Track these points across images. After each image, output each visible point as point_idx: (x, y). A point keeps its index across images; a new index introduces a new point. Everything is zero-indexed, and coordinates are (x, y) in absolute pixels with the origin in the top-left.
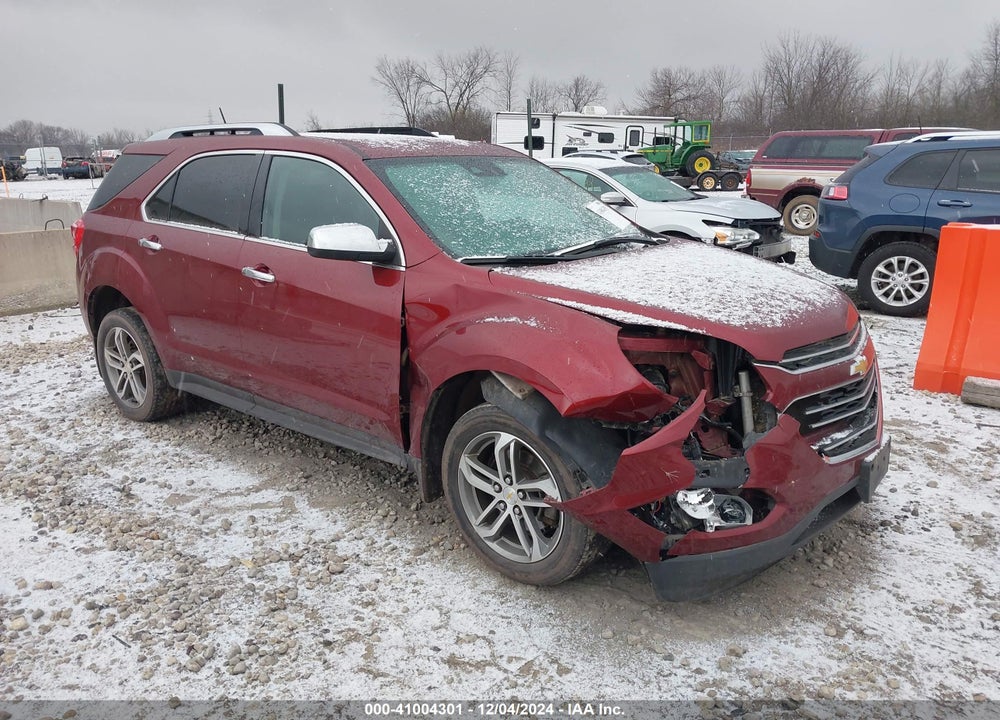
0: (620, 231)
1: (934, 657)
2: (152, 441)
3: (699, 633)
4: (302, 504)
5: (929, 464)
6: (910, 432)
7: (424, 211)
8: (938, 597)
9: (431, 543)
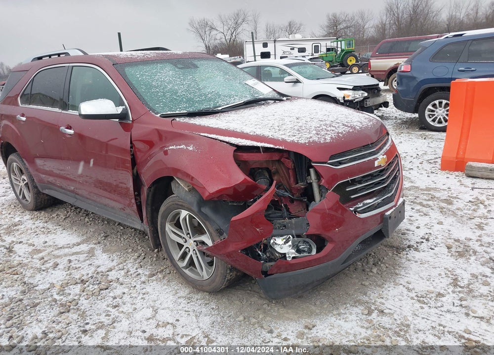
0: (263, 95)
1: (422, 324)
2: (33, 221)
3: (291, 316)
4: (99, 251)
5: (441, 212)
6: (434, 194)
7: (142, 90)
8: (431, 289)
9: (159, 271)
